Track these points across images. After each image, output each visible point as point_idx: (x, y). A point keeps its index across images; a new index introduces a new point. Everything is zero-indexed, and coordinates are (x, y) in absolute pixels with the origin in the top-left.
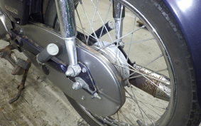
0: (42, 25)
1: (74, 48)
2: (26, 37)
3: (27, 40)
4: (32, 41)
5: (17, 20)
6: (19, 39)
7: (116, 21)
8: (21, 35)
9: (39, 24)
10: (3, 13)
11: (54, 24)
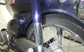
0: (25, 39)
1: (41, 50)
2: (17, 44)
3: (17, 45)
4: (19, 46)
5: (14, 36)
6: (14, 45)
7: (58, 37)
8: (15, 43)
9: (24, 38)
10: (8, 33)
11: (30, 38)
